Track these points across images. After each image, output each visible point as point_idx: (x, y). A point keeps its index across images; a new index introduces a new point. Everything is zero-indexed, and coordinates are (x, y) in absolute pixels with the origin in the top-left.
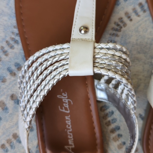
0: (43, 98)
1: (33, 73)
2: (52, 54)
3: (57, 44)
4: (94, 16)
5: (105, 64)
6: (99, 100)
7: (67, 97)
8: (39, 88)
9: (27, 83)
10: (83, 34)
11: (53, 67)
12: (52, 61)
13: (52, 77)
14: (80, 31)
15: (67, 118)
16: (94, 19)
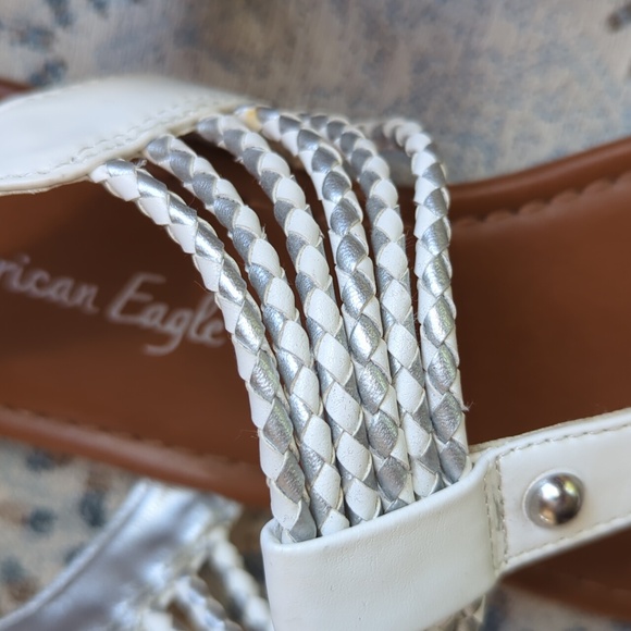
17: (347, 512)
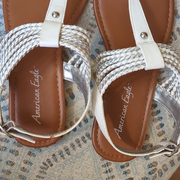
0: (17, 62)
1: (11, 43)
2: (28, 29)
3: (33, 23)
4: (65, 6)
5: (69, 40)
6: (66, 79)
7: (38, 74)
8: (15, 55)
9: (5, 51)
10: (55, 18)
11: (28, 39)
12: (28, 35)
13: (26, 46)
14: (53, 15)
15: (36, 91)
16: (65, 8)
17: (143, 60)
